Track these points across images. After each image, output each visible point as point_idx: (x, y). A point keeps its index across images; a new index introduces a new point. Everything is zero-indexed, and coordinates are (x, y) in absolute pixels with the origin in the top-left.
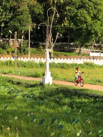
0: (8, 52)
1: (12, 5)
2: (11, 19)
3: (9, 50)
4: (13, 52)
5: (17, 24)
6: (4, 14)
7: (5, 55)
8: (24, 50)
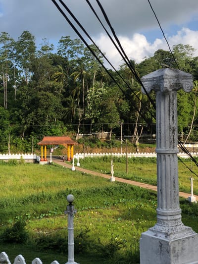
0: (98, 146)
1: (101, 104)
2: (100, 116)
3: (99, 143)
4: (102, 146)
5: (106, 121)
6: (93, 111)
7: (96, 148)
8: (113, 144)
